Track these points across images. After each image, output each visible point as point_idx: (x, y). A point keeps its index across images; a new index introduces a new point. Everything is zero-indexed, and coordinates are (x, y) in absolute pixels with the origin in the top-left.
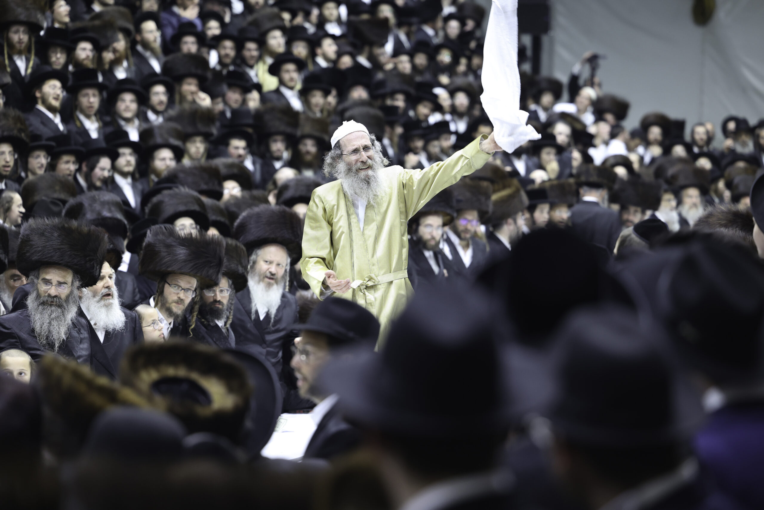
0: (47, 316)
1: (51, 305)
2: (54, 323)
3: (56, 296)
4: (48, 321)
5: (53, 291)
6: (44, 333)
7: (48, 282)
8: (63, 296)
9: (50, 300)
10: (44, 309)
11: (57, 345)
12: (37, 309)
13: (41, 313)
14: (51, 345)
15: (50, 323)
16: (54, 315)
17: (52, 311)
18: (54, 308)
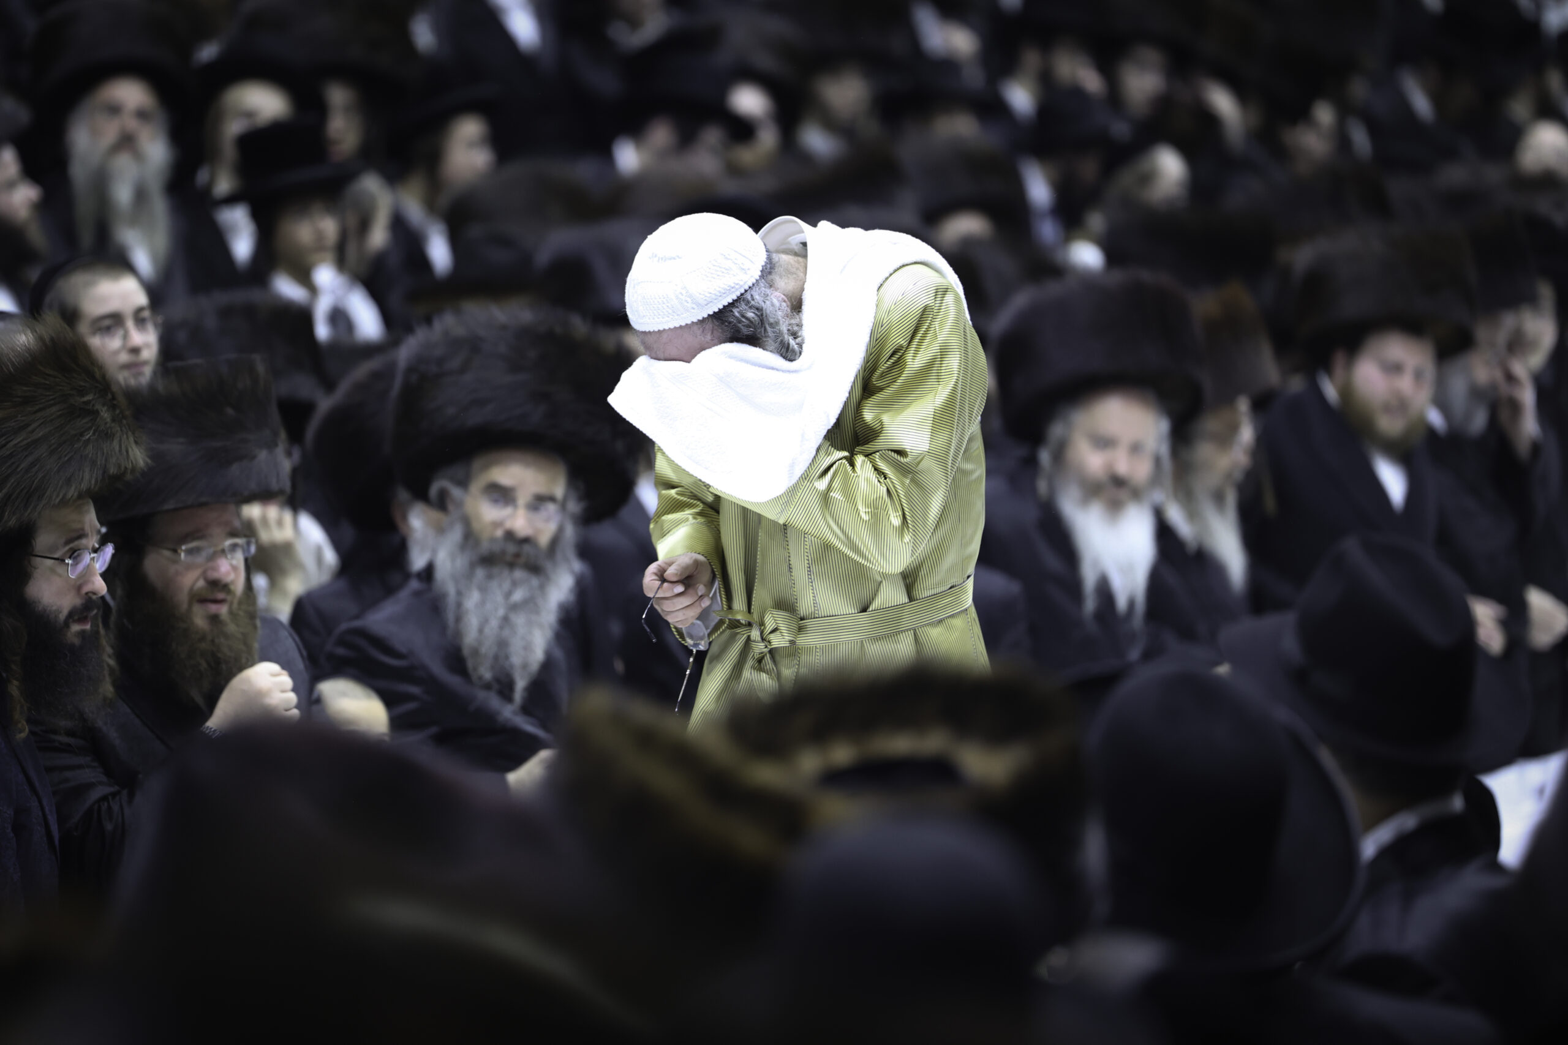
0: (499, 598)
1: (511, 565)
2: (519, 620)
3: (526, 540)
4: (501, 612)
5: (520, 521)
6: (488, 648)
7: (502, 495)
8: (544, 540)
9: (511, 549)
10: (490, 577)
11: (521, 685)
12: (469, 574)
13: (483, 590)
14: (504, 687)
15: (506, 619)
16: (518, 596)
17: (515, 584)
18: (519, 574)
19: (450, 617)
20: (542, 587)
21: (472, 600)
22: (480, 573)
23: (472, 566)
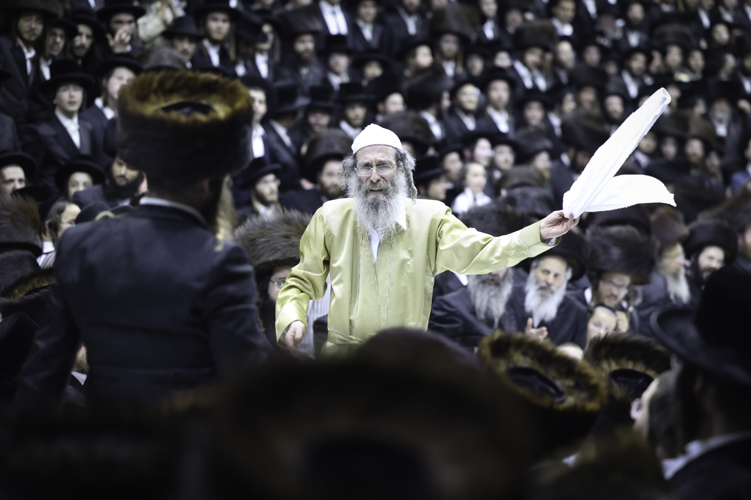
0: (486, 294)
1: (490, 284)
2: (493, 301)
3: (496, 275)
4: (487, 298)
9: (491, 278)
10: (484, 287)
11: (497, 321)
12: (478, 286)
13: (482, 292)
14: (490, 322)
15: (489, 301)
16: (492, 293)
17: (491, 290)
18: (492, 287)
19: (472, 297)
20: (500, 291)
21: (479, 294)
22: (481, 286)
23: (479, 283)
